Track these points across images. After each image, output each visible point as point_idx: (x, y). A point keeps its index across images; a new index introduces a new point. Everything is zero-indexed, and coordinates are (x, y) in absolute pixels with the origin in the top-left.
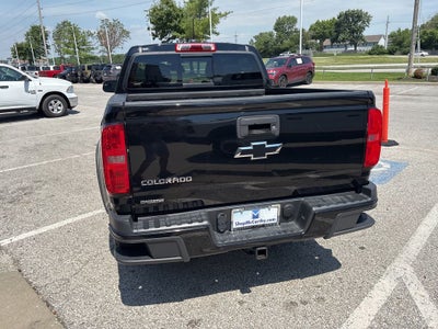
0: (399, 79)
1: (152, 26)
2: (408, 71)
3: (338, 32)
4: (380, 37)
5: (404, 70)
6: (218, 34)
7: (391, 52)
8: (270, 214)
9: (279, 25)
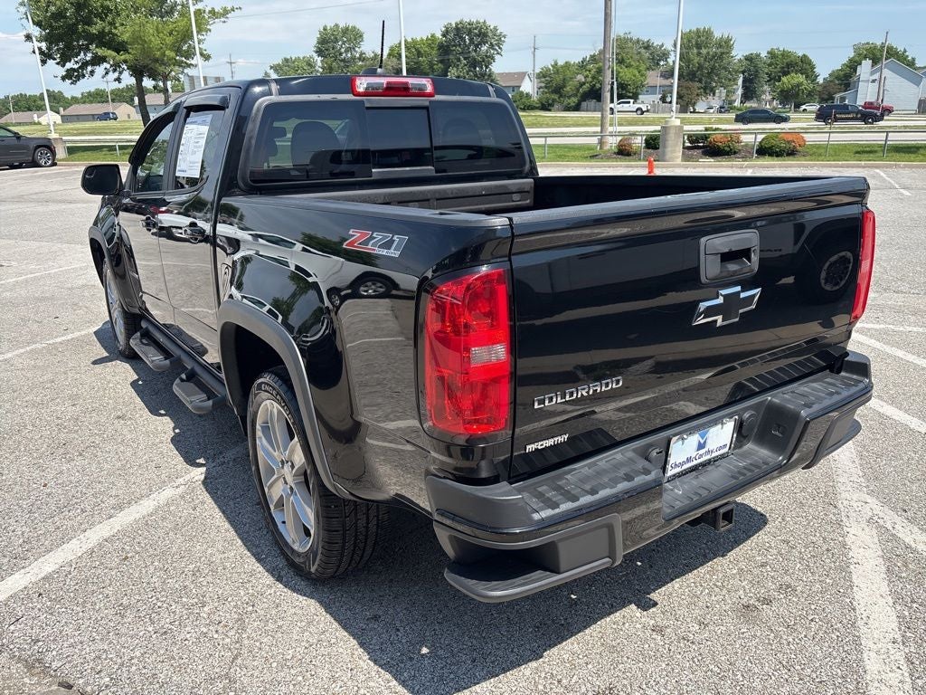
0: (593, 157)
1: (36, 31)
2: (601, 143)
3: (447, 65)
4: (522, 76)
5: (594, 140)
6: (207, 57)
7: (545, 107)
8: (721, 435)
9: (326, 44)
